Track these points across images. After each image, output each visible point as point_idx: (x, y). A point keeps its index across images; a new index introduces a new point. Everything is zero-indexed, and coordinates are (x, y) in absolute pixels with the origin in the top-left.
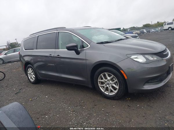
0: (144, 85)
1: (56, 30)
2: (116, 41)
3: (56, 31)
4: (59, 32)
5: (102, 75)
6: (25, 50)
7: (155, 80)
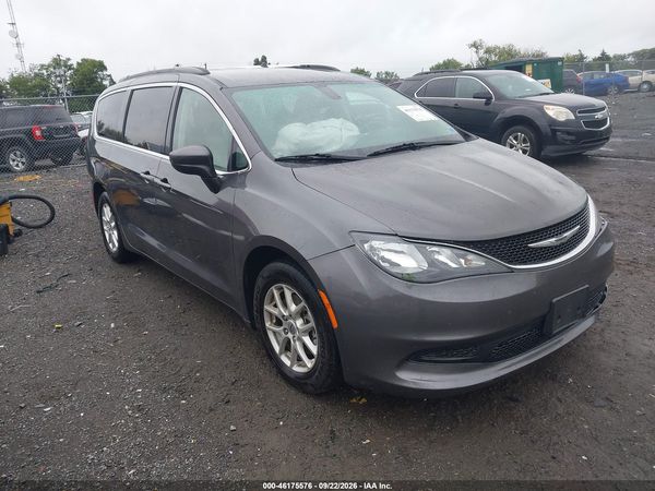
0: (400, 366)
1: (175, 77)
2: (377, 154)
3: (175, 84)
4: (181, 88)
5: (275, 292)
6: (100, 134)
7: (453, 356)
